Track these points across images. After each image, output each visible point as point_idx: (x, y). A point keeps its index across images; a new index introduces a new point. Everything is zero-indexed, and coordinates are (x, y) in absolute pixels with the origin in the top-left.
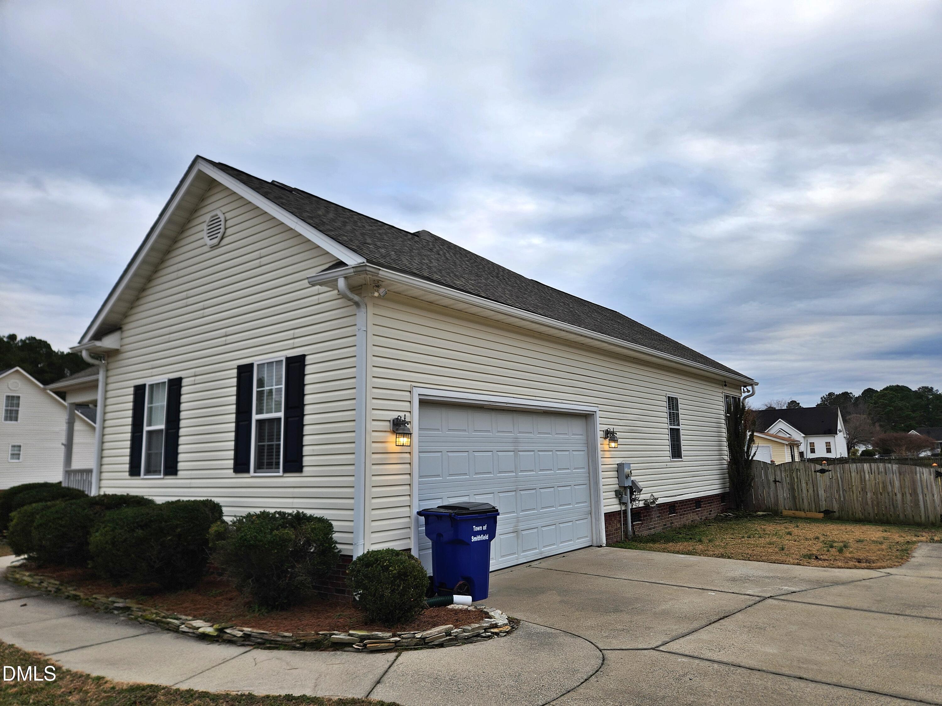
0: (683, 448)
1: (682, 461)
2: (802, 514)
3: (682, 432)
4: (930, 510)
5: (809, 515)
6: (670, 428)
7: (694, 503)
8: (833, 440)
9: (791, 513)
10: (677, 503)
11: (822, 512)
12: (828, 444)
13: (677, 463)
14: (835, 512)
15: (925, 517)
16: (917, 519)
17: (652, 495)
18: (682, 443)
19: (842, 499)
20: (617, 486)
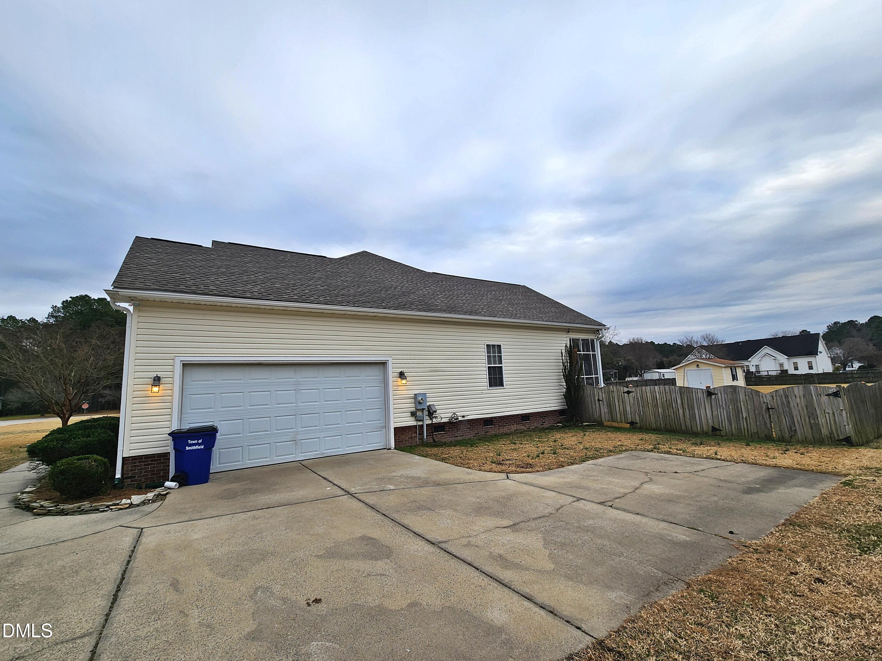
0: (504, 379)
1: (505, 389)
2: (616, 424)
3: (503, 368)
4: (703, 423)
5: (621, 425)
6: (488, 367)
7: (520, 418)
8: (815, 360)
9: (608, 424)
10: (496, 418)
11: (629, 423)
12: (810, 363)
13: (497, 390)
14: (637, 423)
15: (701, 428)
16: (695, 429)
17: (454, 414)
18: (504, 376)
19: (642, 414)
20: (414, 409)
